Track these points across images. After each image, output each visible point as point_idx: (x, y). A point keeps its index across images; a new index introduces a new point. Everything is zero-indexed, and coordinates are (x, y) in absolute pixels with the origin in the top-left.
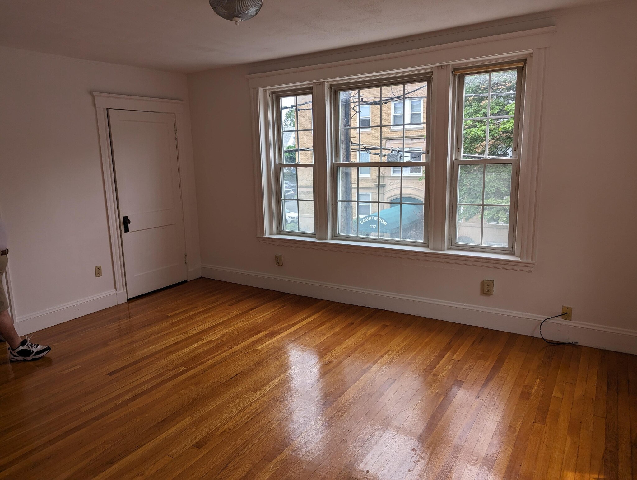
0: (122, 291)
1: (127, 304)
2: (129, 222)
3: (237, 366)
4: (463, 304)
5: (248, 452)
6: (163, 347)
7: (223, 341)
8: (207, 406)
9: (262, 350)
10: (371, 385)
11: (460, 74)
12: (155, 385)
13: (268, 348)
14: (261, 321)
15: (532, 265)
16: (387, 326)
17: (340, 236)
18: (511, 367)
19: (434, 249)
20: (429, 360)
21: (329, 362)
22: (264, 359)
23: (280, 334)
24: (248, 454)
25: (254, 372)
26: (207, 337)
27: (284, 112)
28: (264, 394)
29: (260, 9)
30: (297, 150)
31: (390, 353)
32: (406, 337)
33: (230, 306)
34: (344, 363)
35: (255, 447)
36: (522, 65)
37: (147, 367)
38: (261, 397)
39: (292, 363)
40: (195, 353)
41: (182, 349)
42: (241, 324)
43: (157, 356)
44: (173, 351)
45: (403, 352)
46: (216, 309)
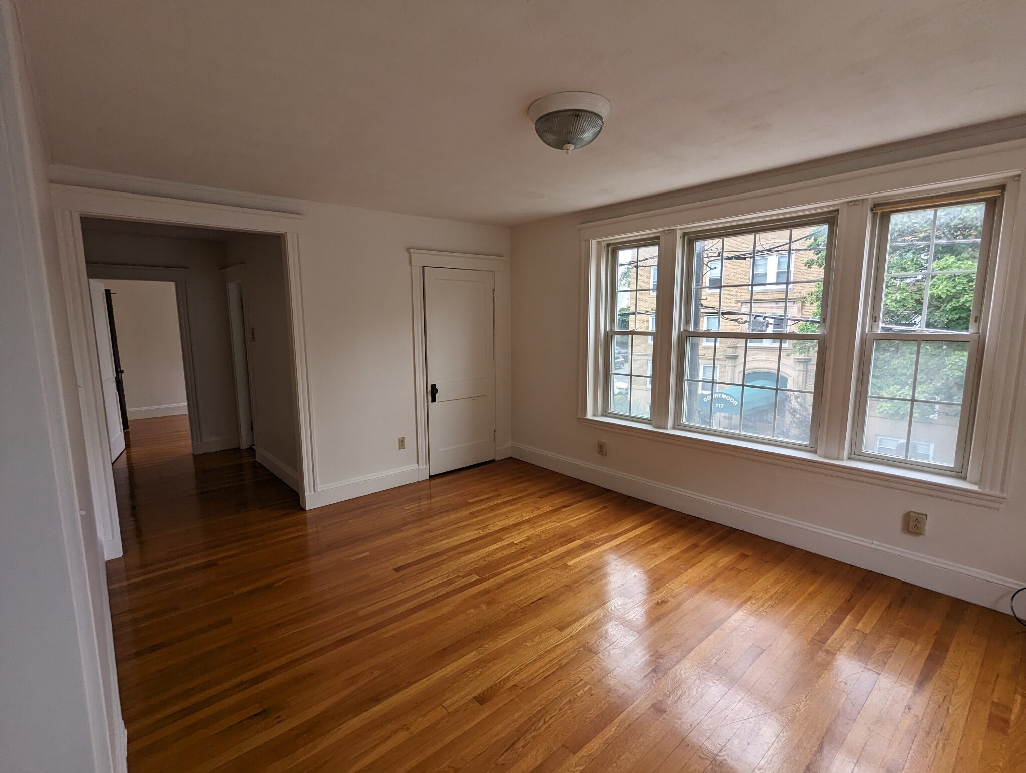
0: (425, 466)
1: (429, 481)
2: (437, 390)
3: (540, 586)
4: (871, 542)
5: (545, 726)
6: (458, 543)
7: (527, 547)
8: (498, 639)
9: (574, 566)
10: (724, 651)
11: (883, 212)
12: (442, 595)
13: (582, 565)
14: (575, 525)
15: (1001, 500)
16: (748, 556)
17: (685, 425)
18: (963, 661)
19: (825, 457)
20: (817, 625)
21: (664, 602)
22: (575, 582)
23: (598, 546)
24: (544, 731)
25: (561, 598)
26: (509, 537)
27: (621, 270)
28: (571, 636)
29: (599, 132)
30: (633, 314)
31: (754, 601)
32: (777, 578)
33: (539, 499)
34: (684, 606)
35: (555, 721)
36: (997, 194)
37: (436, 567)
38: (568, 640)
39: (612, 593)
40: (492, 558)
41: (478, 549)
42: (550, 525)
43: (450, 554)
44: (469, 551)
45: (775, 603)
46: (523, 500)
